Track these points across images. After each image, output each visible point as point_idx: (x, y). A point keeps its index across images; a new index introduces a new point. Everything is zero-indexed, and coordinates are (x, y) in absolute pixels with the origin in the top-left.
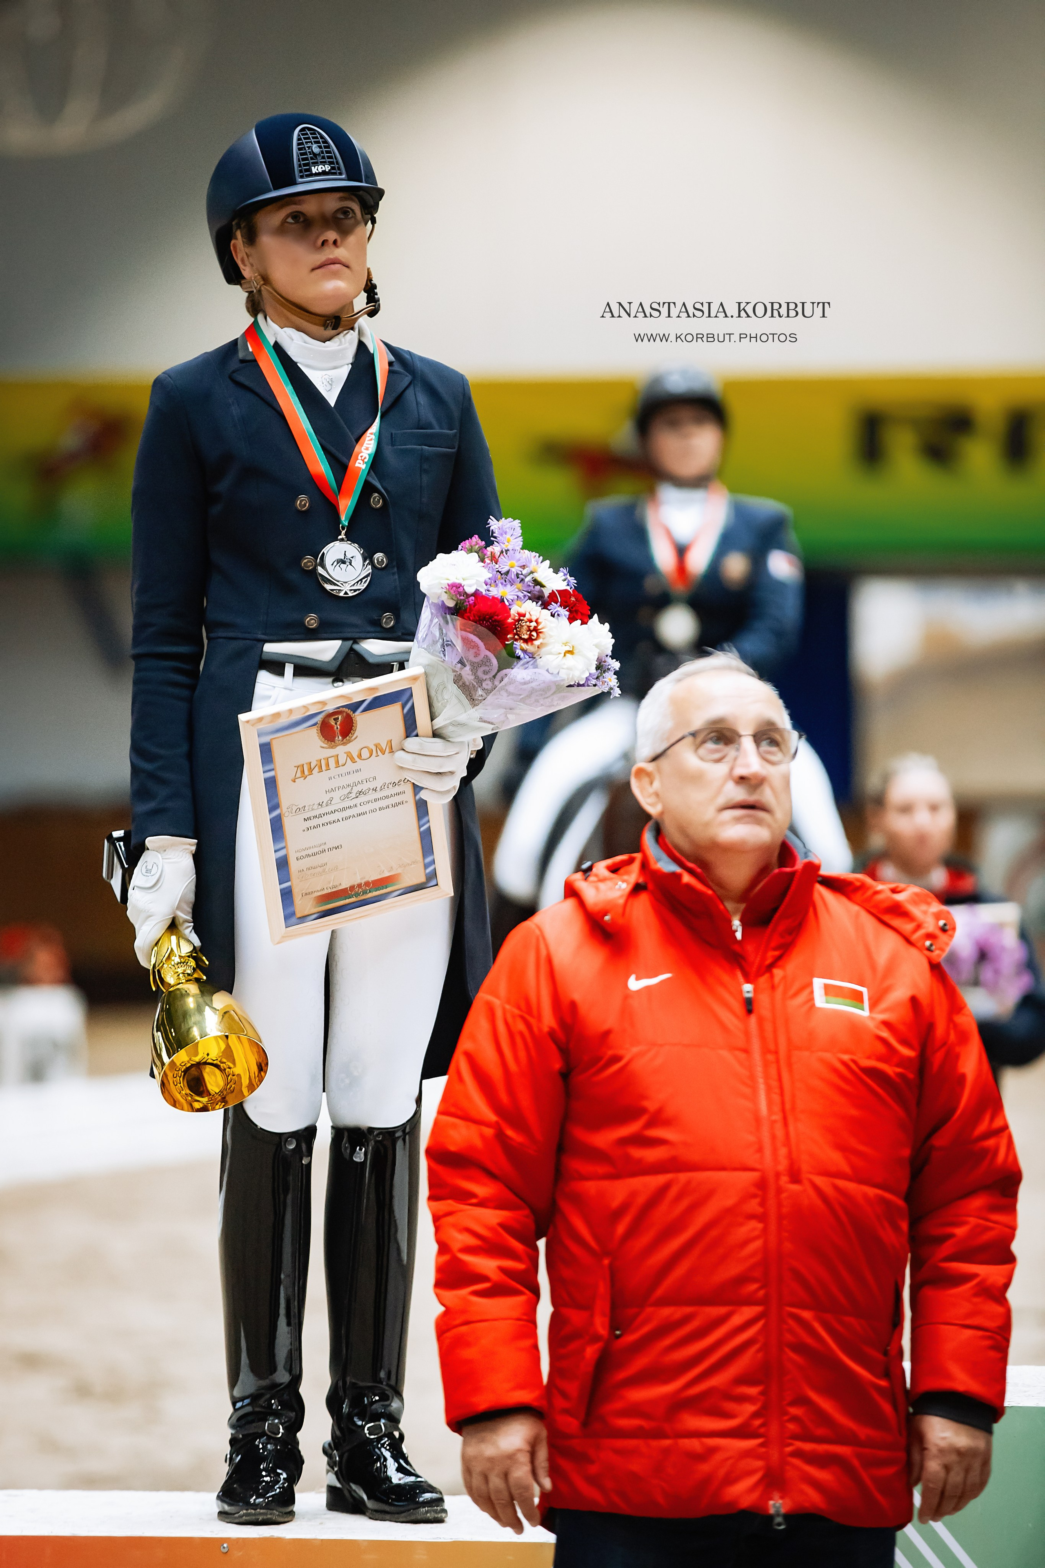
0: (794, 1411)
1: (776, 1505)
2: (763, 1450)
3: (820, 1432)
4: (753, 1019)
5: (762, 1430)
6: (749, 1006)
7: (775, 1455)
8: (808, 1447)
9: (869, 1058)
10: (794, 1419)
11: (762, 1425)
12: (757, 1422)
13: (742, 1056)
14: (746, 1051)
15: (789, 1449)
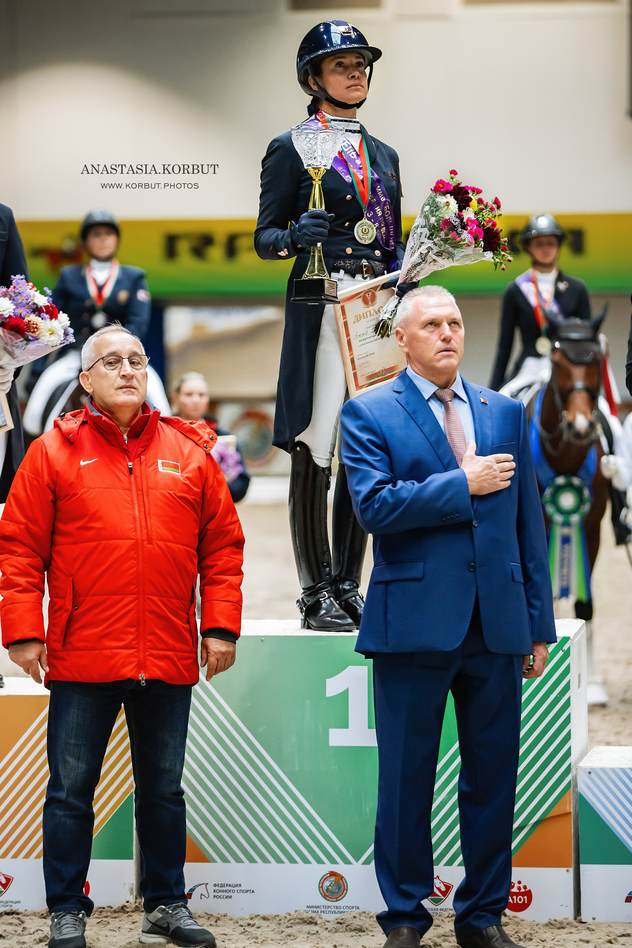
0: (149, 637)
1: (142, 676)
2: (137, 654)
3: (160, 646)
4: (132, 477)
5: (136, 646)
6: (131, 471)
7: (142, 657)
8: (155, 652)
9: (181, 492)
10: (150, 641)
11: (136, 644)
12: (135, 642)
13: (128, 492)
14: (130, 490)
15: (147, 653)
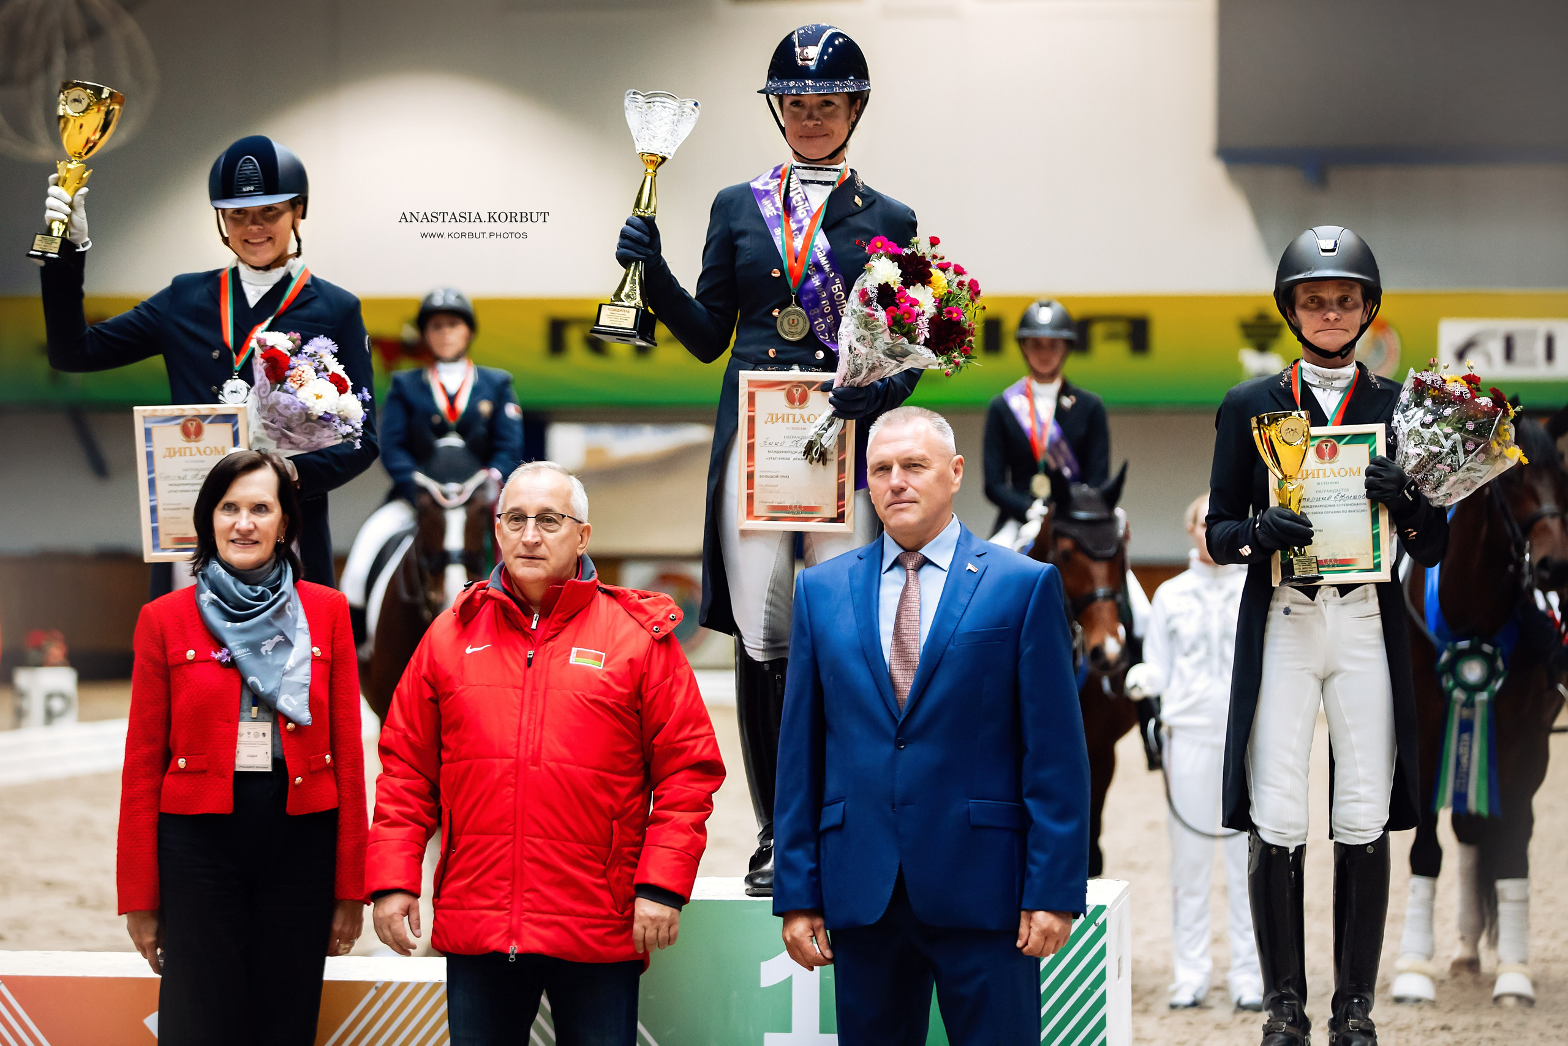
0: (527, 895)
1: (513, 949)
2: (508, 917)
3: (545, 908)
4: (530, 671)
5: (508, 906)
6: (529, 662)
7: (515, 921)
8: (535, 916)
9: (593, 693)
10: (527, 900)
11: (508, 903)
12: (506, 901)
13: (519, 692)
14: (522, 689)
15: (523, 917)
